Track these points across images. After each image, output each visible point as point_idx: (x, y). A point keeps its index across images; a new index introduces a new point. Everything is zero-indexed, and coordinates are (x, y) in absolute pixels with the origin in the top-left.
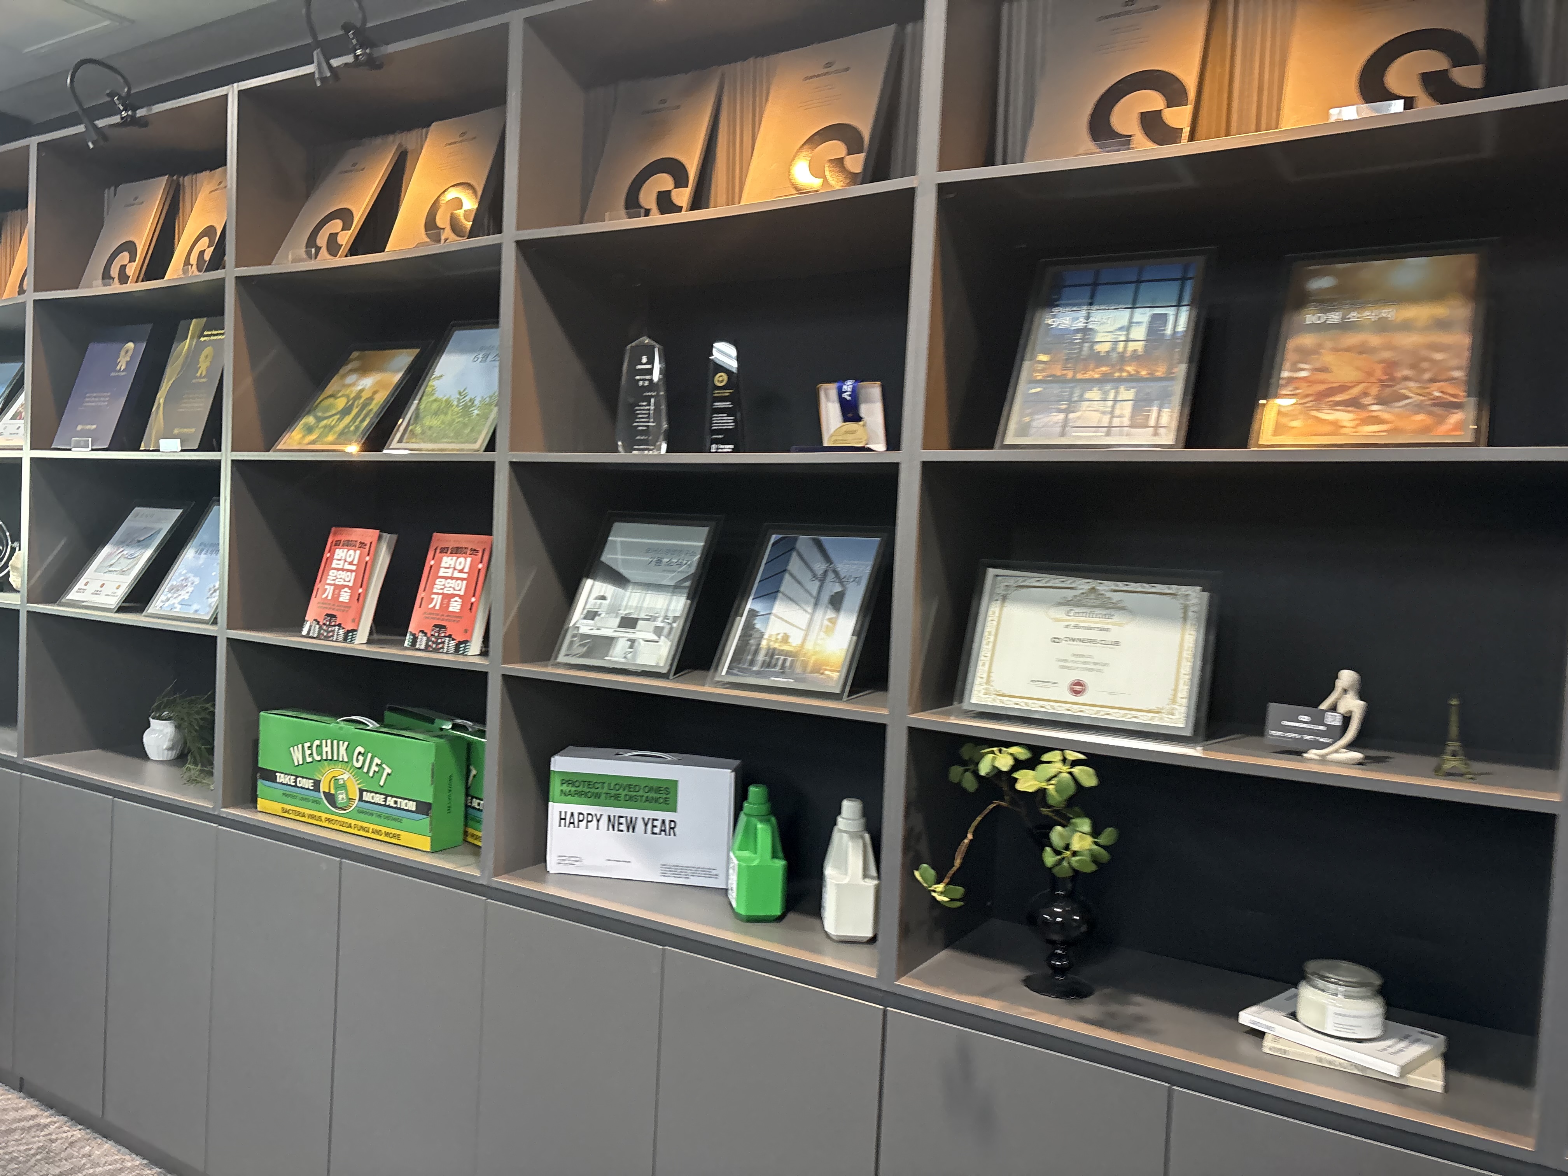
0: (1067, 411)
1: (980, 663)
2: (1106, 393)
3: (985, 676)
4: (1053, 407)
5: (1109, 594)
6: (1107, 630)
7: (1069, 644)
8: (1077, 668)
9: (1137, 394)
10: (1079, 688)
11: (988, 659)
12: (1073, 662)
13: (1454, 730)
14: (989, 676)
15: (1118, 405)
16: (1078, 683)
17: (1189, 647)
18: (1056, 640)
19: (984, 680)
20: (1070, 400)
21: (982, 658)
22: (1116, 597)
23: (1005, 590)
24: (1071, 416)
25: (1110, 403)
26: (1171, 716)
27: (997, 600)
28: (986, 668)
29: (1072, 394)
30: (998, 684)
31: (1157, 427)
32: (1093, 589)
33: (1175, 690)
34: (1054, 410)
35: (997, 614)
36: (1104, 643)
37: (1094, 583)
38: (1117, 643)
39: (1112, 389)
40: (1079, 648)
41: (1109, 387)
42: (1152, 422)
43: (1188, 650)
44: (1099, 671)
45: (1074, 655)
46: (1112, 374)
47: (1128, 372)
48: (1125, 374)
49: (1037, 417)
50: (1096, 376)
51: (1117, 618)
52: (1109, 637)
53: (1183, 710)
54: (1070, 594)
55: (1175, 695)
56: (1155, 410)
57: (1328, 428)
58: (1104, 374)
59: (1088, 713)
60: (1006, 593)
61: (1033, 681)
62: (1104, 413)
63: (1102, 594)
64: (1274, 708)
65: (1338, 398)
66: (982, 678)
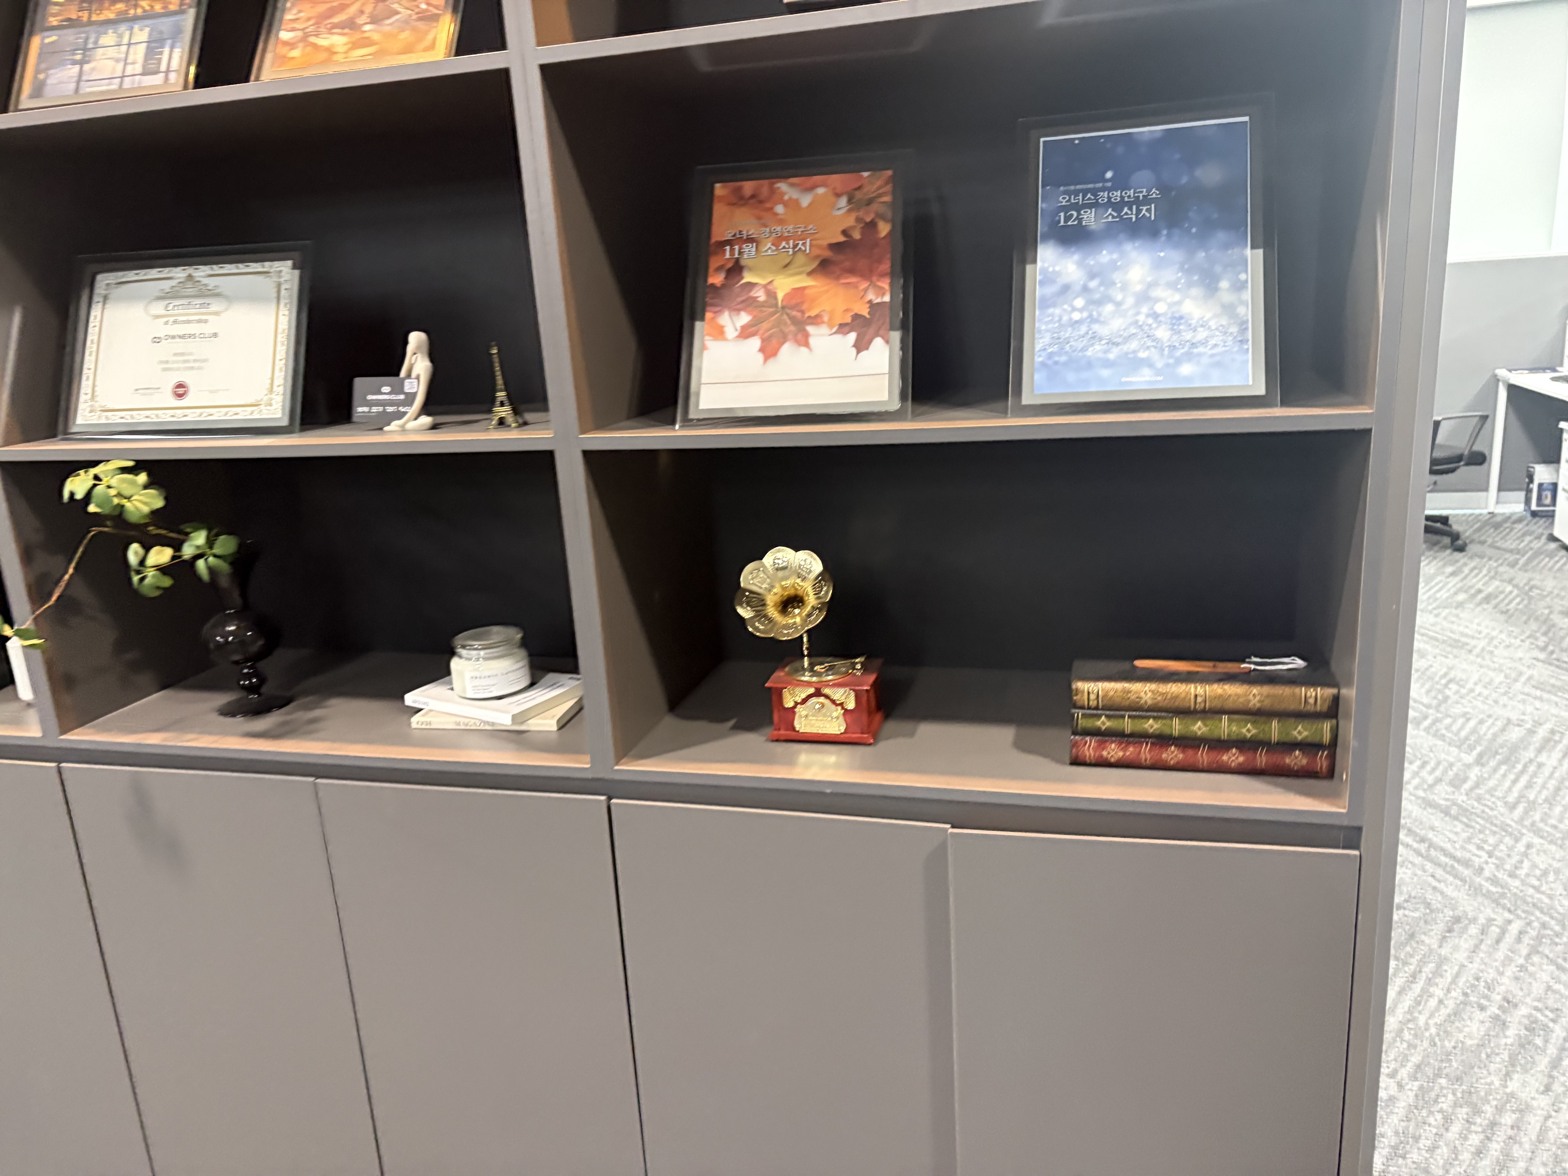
0: (82, 63)
1: (84, 378)
2: (120, 36)
3: (89, 391)
4: (67, 58)
5: (205, 281)
6: (206, 321)
7: (170, 343)
8: (178, 369)
9: (150, 35)
10: (181, 391)
11: (92, 371)
12: (174, 362)
13: (500, 381)
14: (93, 391)
15: (132, 48)
16: (180, 386)
17: (284, 330)
18: (156, 340)
19: (89, 396)
20: (85, 49)
21: (85, 371)
22: (212, 282)
23: (106, 290)
24: (87, 67)
25: (124, 48)
26: (268, 408)
27: (98, 302)
28: (90, 382)
29: (87, 39)
30: (103, 400)
31: (168, 71)
32: (190, 277)
33: (272, 379)
34: (69, 62)
35: (99, 318)
36: (202, 336)
37: (190, 270)
38: (215, 335)
39: (127, 30)
40: (180, 346)
41: (123, 29)
42: (163, 67)
43: (283, 333)
44: (199, 368)
45: (175, 354)
46: (126, 12)
47: (143, 8)
48: (139, 11)
49: (52, 71)
50: (112, 16)
51: (216, 306)
52: (208, 329)
53: (280, 398)
54: (166, 285)
55: (272, 384)
56: (166, 50)
57: (323, 56)
58: (119, 13)
59: (192, 418)
60: (107, 292)
61: (137, 390)
62: (117, 60)
63: (198, 281)
64: (360, 383)
65: (336, 20)
66: (86, 394)
